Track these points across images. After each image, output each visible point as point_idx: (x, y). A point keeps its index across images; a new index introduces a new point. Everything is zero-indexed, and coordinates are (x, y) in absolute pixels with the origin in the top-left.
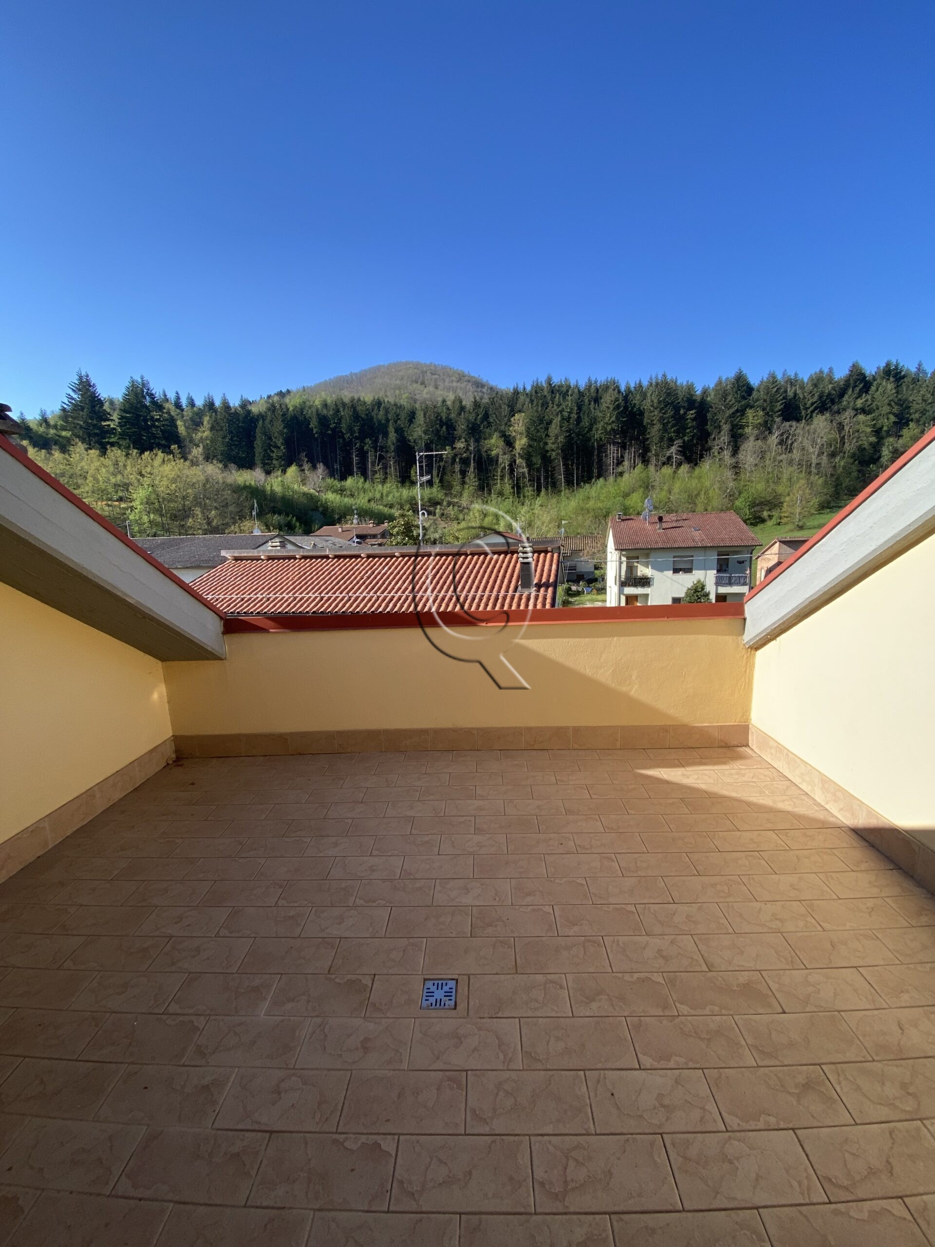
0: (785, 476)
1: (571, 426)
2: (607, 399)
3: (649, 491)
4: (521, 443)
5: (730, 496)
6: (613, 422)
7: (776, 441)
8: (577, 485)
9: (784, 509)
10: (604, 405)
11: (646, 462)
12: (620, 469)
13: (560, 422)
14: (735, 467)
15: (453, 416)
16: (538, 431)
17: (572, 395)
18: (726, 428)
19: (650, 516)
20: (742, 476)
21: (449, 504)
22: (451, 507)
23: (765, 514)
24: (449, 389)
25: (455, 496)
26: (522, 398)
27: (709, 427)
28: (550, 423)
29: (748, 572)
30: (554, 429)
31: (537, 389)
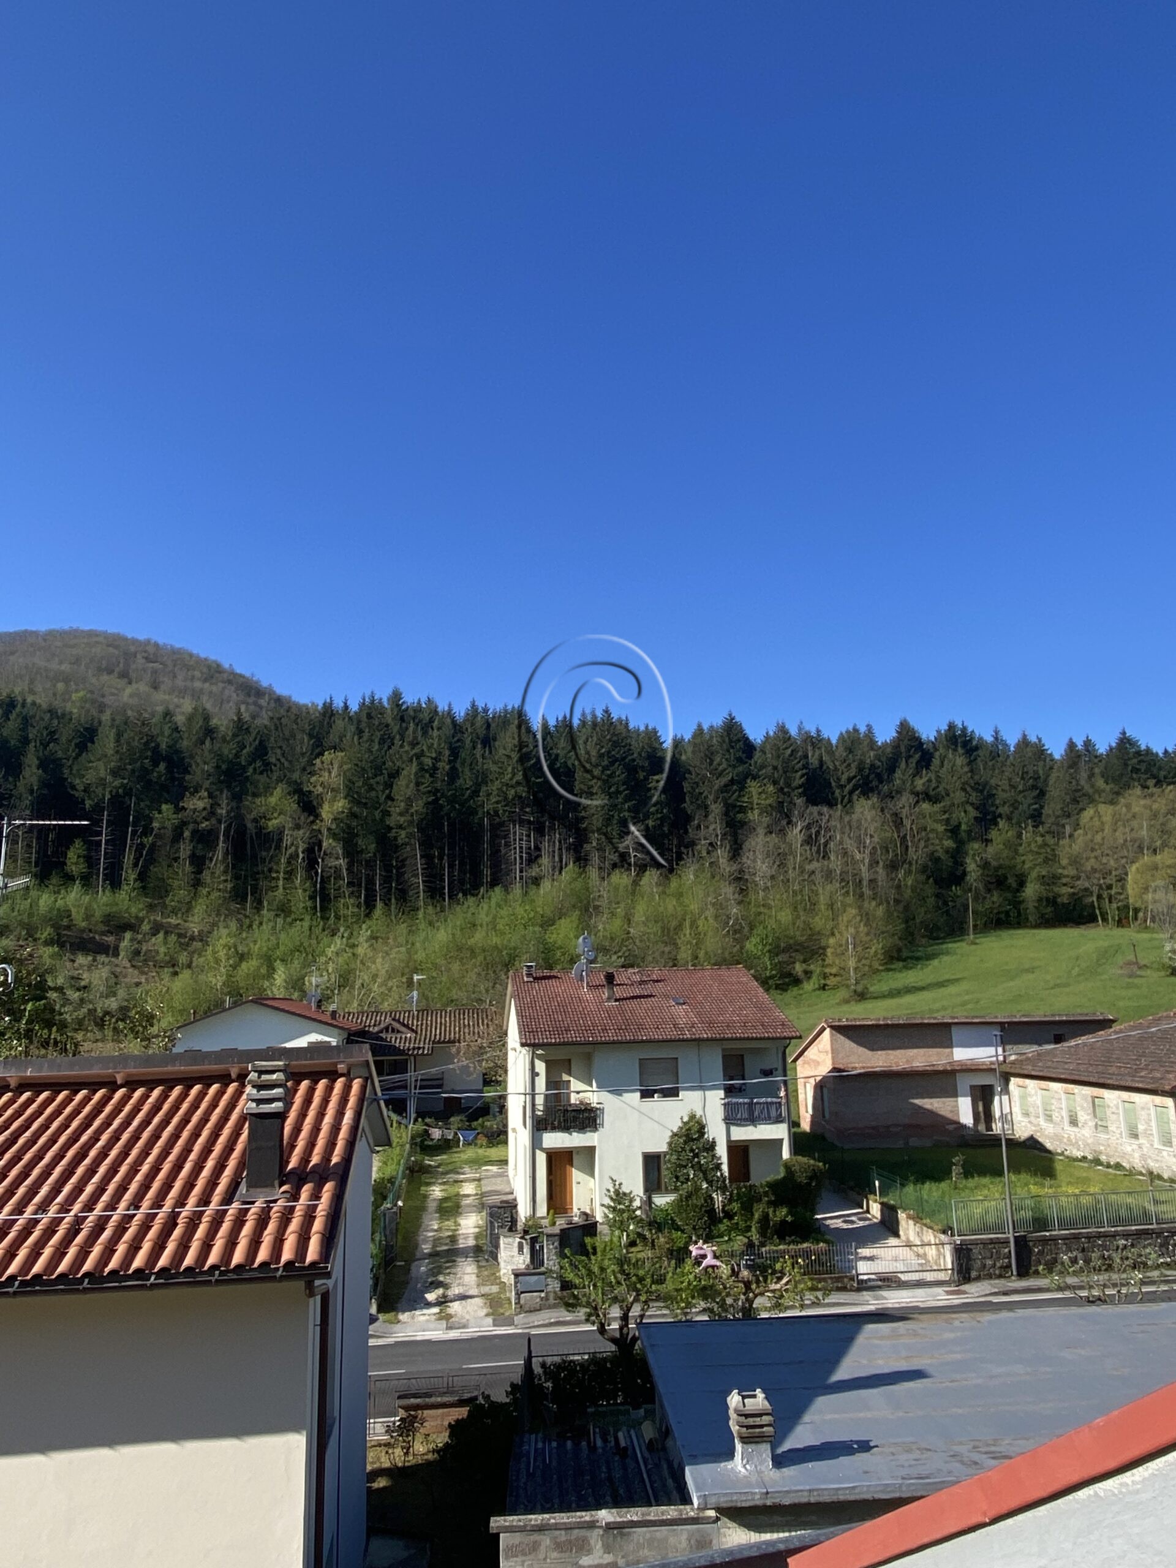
0: (823, 900)
1: (438, 785)
2: (507, 741)
3: (590, 917)
4: (332, 809)
5: (735, 932)
6: (518, 783)
7: (800, 838)
8: (450, 897)
9: (828, 961)
10: (501, 751)
11: (582, 860)
12: (534, 871)
13: (416, 774)
14: (739, 879)
15: (185, 744)
16: (371, 788)
17: (439, 729)
18: (716, 809)
19: (590, 972)
20: (752, 897)
21: (156, 929)
22: (161, 935)
23: (799, 968)
24: (182, 693)
25: (174, 912)
26: (339, 724)
27: (688, 806)
28: (395, 774)
29: (782, 1094)
30: (404, 786)
31: (371, 710)
